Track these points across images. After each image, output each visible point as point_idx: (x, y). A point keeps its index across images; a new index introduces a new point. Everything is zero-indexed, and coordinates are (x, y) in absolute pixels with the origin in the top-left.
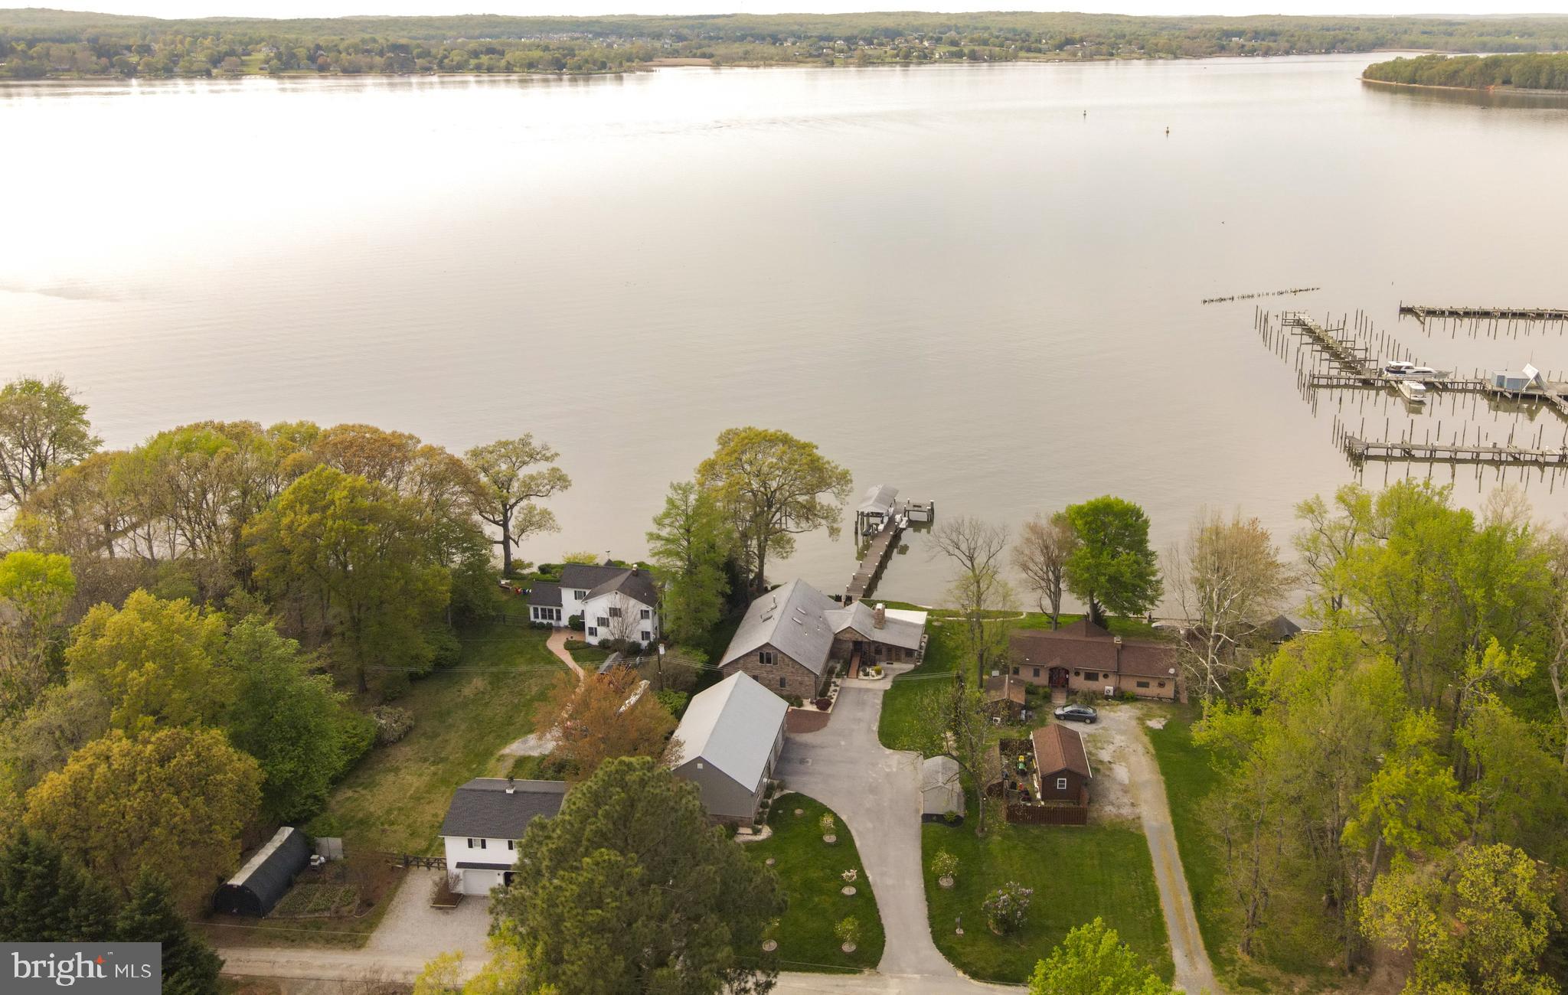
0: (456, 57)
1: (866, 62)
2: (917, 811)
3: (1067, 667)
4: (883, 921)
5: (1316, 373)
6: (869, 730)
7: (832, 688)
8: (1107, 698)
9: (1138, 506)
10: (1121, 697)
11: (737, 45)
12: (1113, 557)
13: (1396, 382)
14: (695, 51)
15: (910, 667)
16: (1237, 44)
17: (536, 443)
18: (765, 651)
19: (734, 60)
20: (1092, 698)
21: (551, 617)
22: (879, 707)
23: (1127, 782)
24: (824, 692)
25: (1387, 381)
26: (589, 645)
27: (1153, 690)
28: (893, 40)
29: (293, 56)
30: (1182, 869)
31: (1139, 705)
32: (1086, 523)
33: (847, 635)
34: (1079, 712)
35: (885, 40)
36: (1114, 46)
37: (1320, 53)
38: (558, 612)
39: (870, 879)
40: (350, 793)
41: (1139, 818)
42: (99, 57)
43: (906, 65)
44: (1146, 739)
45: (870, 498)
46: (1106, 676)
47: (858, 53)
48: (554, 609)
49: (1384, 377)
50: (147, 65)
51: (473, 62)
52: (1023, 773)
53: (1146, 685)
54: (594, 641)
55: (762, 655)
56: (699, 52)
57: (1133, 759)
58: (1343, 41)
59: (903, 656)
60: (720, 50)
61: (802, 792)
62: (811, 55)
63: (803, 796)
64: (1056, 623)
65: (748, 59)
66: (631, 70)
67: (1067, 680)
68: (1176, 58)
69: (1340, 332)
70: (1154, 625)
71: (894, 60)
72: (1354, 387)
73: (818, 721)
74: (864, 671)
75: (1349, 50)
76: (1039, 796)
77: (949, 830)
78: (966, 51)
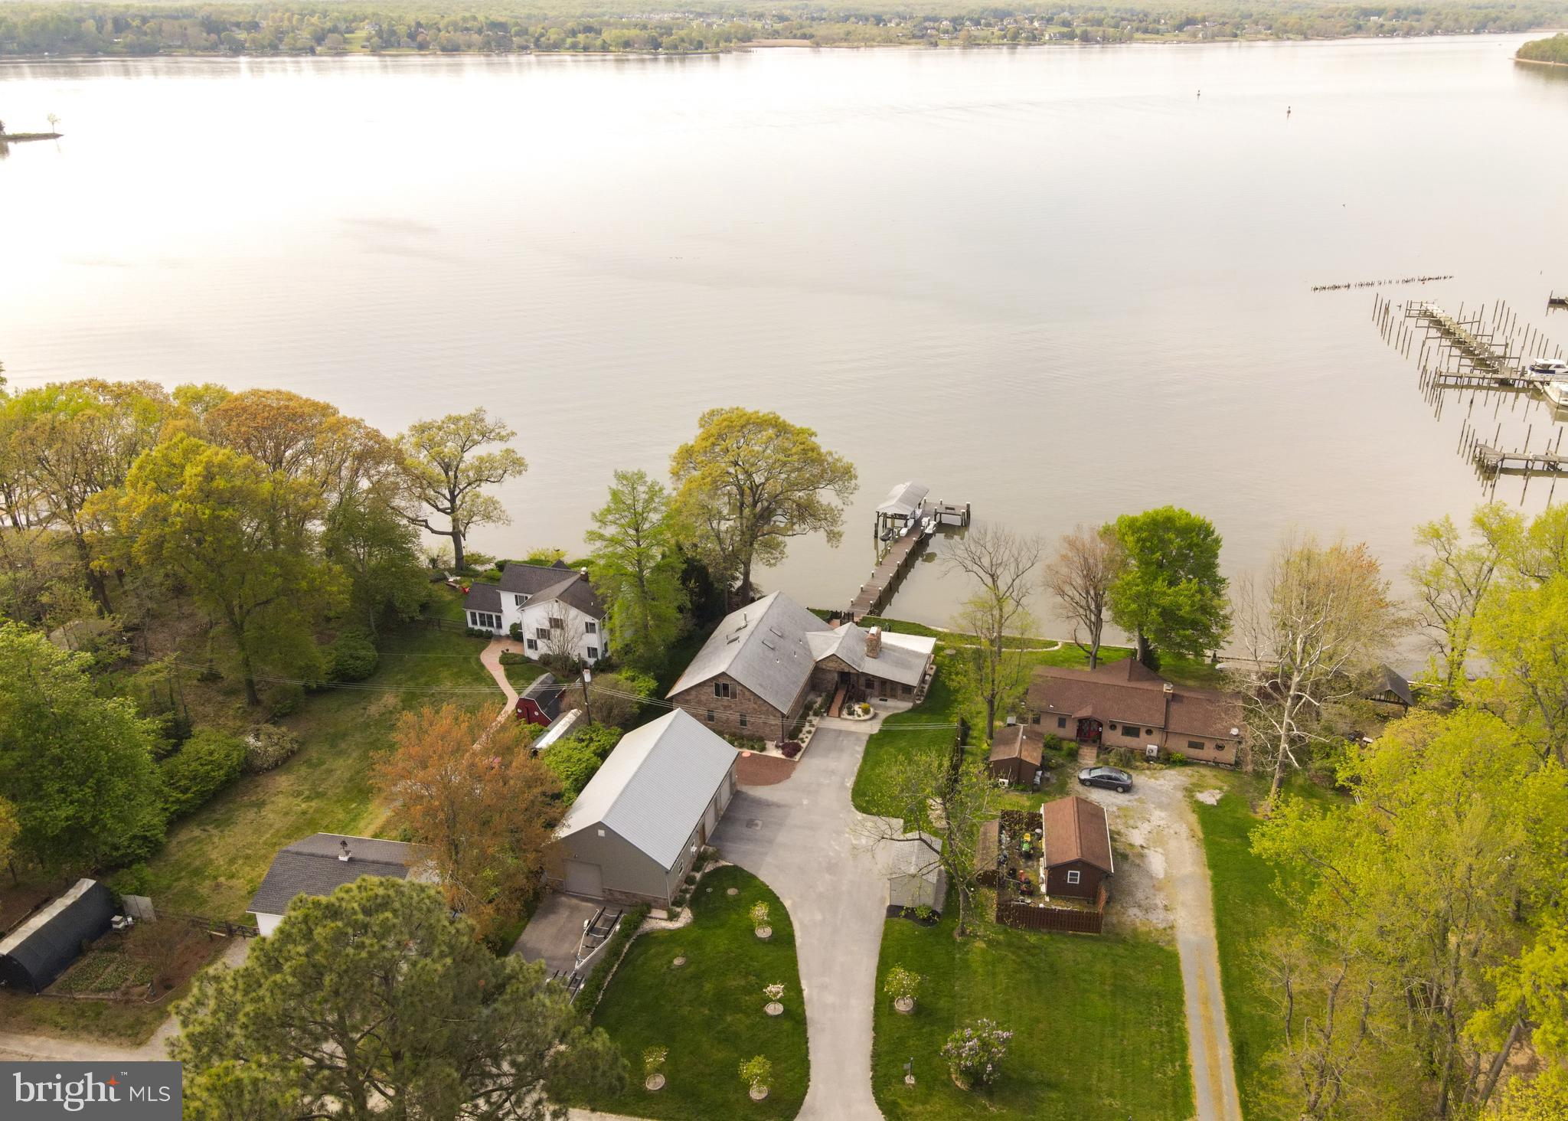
0: (553, 35)
1: (972, 43)
2: (883, 900)
3: (1099, 718)
4: (811, 1057)
5: (1444, 371)
6: (842, 786)
7: (807, 728)
8: (1148, 760)
9: (1208, 521)
10: (1167, 759)
11: (838, 25)
12: (1171, 584)
13: (1542, 383)
14: (794, 32)
15: (905, 705)
16: (1375, 23)
17: (489, 420)
18: (722, 681)
19: (834, 41)
20: (1130, 759)
21: (491, 625)
22: (860, 757)
23: (1161, 876)
24: (794, 733)
25: (1530, 382)
26: (529, 660)
27: (1209, 752)
28: (1002, 20)
29: (393, 33)
30: (1222, 1006)
31: (1188, 770)
32: (1138, 541)
33: (831, 664)
34: (1110, 778)
35: (992, 21)
36: (1237, 26)
37: (1469, 33)
38: (499, 618)
39: (805, 993)
40: (197, 832)
41: (1172, 927)
42: (209, 33)
43: (1013, 47)
44: (1193, 818)
45: (893, 497)
46: (1149, 732)
47: (962, 34)
48: (494, 615)
49: (1527, 377)
50: (253, 41)
51: (569, 41)
52: (1028, 856)
53: (1200, 746)
54: (534, 655)
55: (717, 686)
56: (799, 33)
57: (1173, 844)
58: (1495, 20)
59: (899, 692)
60: (820, 30)
61: (740, 865)
62: (914, 37)
63: (741, 870)
64: (1095, 658)
65: (848, 40)
66: (728, 51)
67: (1100, 734)
68: (1306, 38)
69: (1476, 325)
70: (1218, 666)
71: (1001, 41)
72: (1489, 388)
73: (779, 772)
74: (849, 708)
75: (1502, 30)
76: (1043, 888)
77: (919, 930)
78: (1078, 31)
